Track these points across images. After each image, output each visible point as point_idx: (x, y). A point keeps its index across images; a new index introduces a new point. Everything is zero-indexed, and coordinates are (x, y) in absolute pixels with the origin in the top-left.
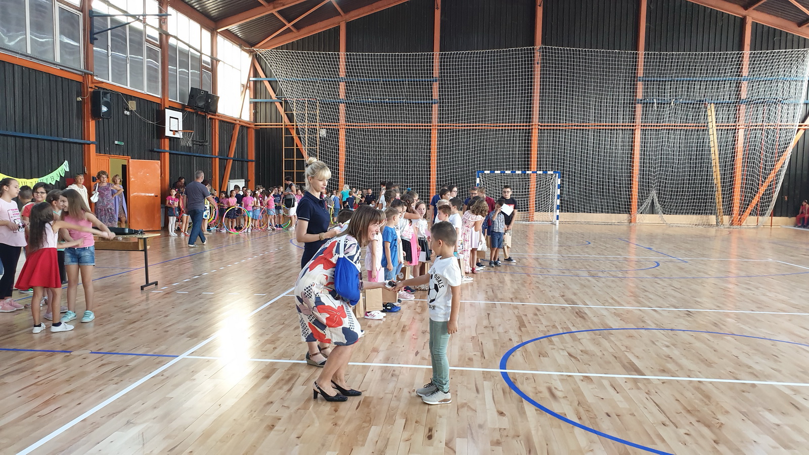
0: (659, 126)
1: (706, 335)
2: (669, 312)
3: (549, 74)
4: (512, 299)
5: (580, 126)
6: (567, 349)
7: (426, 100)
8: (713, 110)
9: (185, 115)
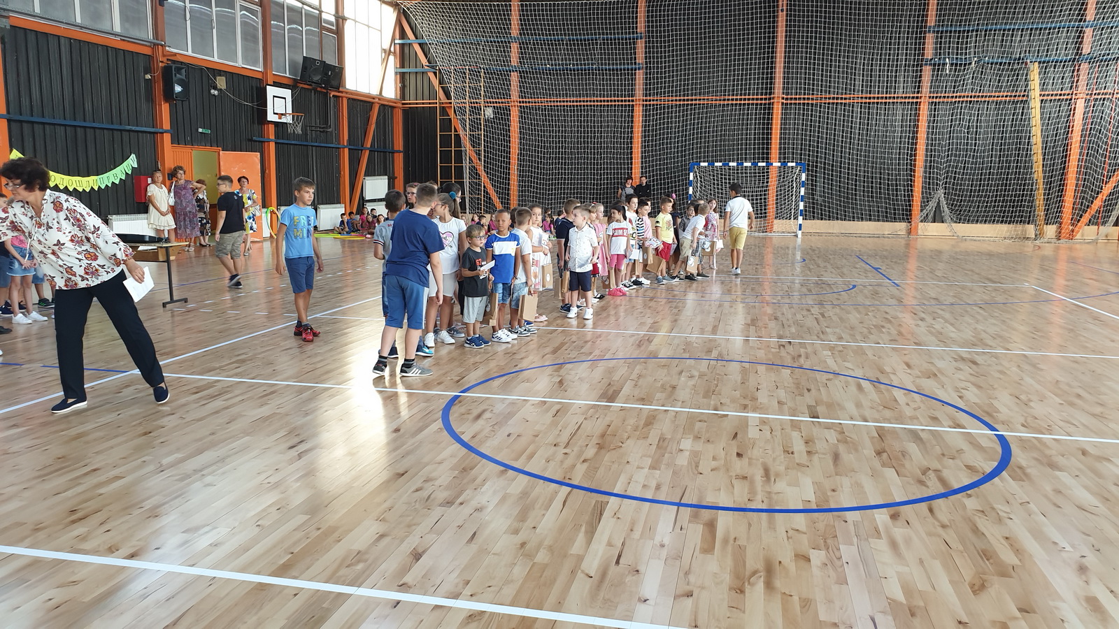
0: (952, 97)
7: (628, 64)
8: (1037, 71)
9: (296, 93)
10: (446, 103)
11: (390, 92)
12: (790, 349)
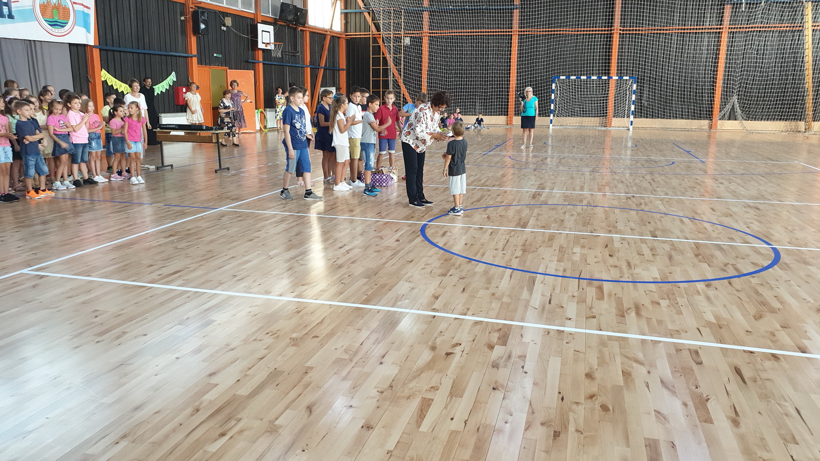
0: (746, 28)
5: (660, 30)
7: (508, 5)
8: (810, 9)
9: (276, 29)
10: (377, 34)
11: (338, 27)
12: (634, 200)
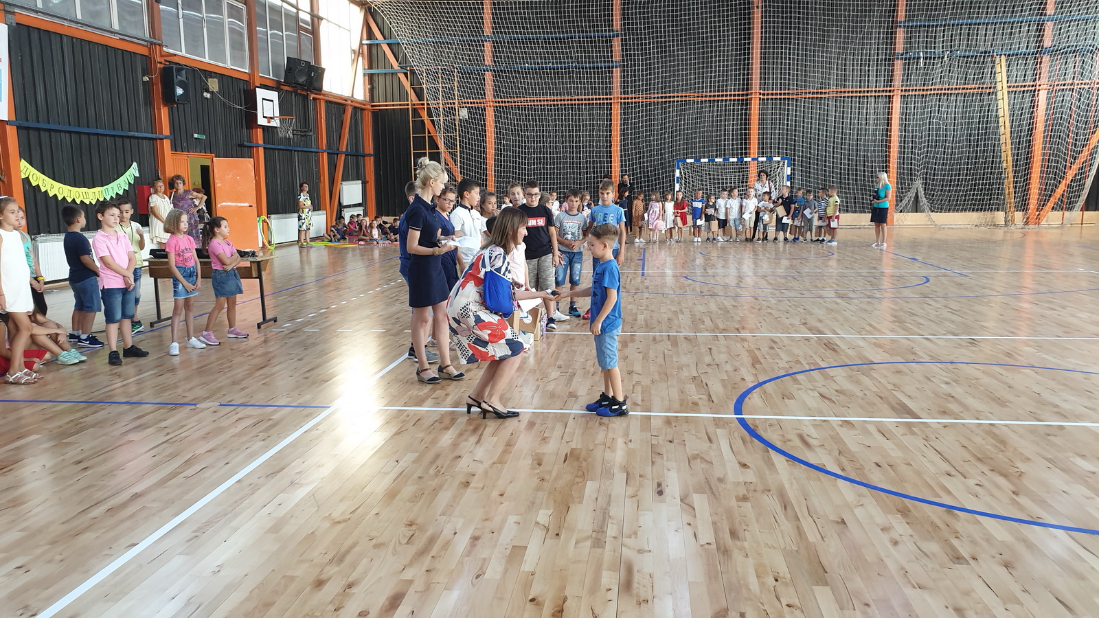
0: (927, 90)
1: (997, 369)
2: (946, 340)
3: (774, 22)
4: (738, 329)
5: (817, 93)
6: (818, 389)
7: (605, 62)
8: (1004, 64)
9: (281, 95)
10: (418, 104)
11: (360, 94)
